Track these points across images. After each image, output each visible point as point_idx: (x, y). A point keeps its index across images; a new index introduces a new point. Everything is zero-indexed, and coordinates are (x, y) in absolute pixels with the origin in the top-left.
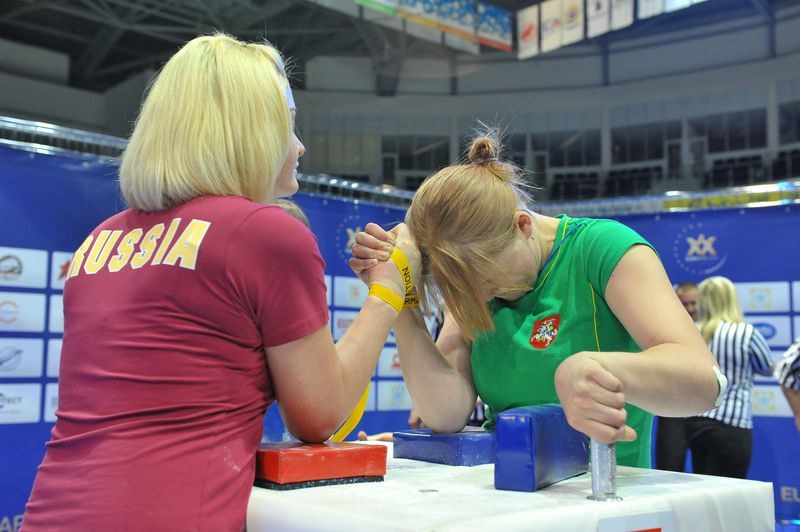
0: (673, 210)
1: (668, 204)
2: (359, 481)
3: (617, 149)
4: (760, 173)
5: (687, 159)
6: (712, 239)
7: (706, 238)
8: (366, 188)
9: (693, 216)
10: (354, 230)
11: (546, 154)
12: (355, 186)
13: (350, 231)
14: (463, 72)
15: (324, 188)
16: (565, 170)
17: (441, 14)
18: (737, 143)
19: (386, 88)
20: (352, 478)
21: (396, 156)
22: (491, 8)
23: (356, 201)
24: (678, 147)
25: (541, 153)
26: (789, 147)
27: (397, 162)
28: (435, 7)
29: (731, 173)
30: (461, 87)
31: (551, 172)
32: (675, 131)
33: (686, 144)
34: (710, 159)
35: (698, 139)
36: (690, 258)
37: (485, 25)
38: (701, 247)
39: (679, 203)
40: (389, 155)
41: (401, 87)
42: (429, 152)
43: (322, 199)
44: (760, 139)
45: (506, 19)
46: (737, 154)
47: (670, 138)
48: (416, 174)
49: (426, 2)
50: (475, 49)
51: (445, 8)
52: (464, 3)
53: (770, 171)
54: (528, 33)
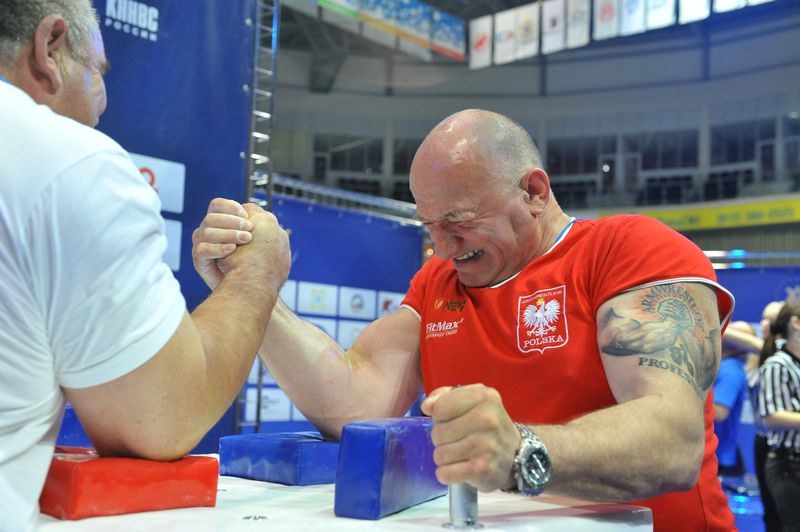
3: (553, 160)
4: (691, 193)
5: (621, 175)
14: (405, 79)
17: (398, 18)
18: (668, 161)
19: (320, 85)
21: (328, 156)
22: (447, 16)
24: (613, 163)
26: (720, 169)
27: (329, 161)
28: (394, 14)
29: (664, 192)
32: (611, 146)
33: (620, 159)
34: (643, 176)
35: (631, 156)
37: (439, 33)
40: (321, 154)
41: (338, 85)
44: (690, 158)
45: (460, 28)
46: (670, 173)
47: (605, 152)
48: (348, 175)
49: (385, 7)
50: (427, 57)
51: (403, 14)
52: (421, 10)
53: (701, 192)
54: (480, 43)
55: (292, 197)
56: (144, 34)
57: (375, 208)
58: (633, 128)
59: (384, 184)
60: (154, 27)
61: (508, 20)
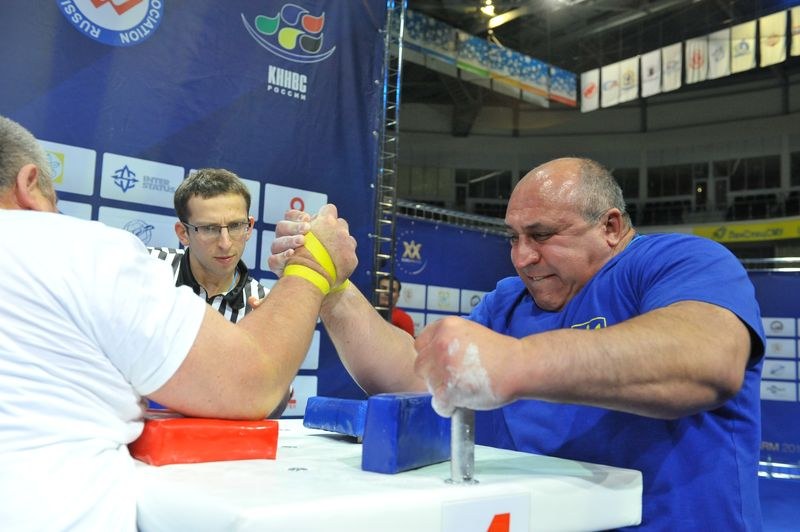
3: (652, 185)
4: (775, 209)
5: (712, 194)
12: (427, 208)
13: (406, 244)
14: (527, 124)
17: (521, 74)
18: (751, 187)
19: (461, 131)
21: (467, 186)
22: (561, 71)
24: (705, 185)
27: (467, 190)
28: (518, 71)
29: (750, 209)
32: (703, 171)
33: (711, 182)
34: (731, 195)
35: (720, 179)
37: (556, 84)
40: (461, 185)
44: (774, 179)
45: (572, 80)
46: (754, 192)
47: (698, 177)
49: (511, 66)
50: (546, 104)
51: (524, 71)
52: (539, 66)
53: (783, 207)
54: (590, 91)
55: (423, 218)
56: (296, 95)
57: (491, 225)
58: (722, 157)
60: (304, 89)
61: (612, 72)
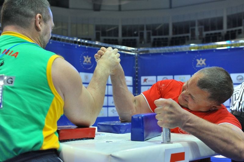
0: (192, 50)
1: (191, 48)
2: (86, 139)
3: (174, 30)
4: (221, 38)
5: (197, 33)
6: (204, 60)
7: (203, 59)
8: (90, 42)
9: (199, 52)
10: (86, 57)
11: (151, 31)
12: (86, 41)
13: (85, 57)
15: (75, 42)
16: (157, 37)
18: (213, 28)
19: (97, 8)
20: (84, 138)
21: (100, 32)
23: (87, 47)
24: (194, 29)
25: (149, 31)
26: (230, 30)
27: (101, 34)
29: (211, 38)
30: (122, 9)
31: (152, 37)
32: (193, 24)
33: (197, 28)
34: (205, 33)
35: (200, 27)
36: (197, 66)
38: (201, 62)
39: (194, 48)
40: (98, 31)
41: (102, 8)
42: (112, 30)
43: (75, 46)
44: (221, 27)
46: (213, 32)
47: (192, 26)
48: (107, 38)
53: (224, 37)
58: (201, 17)
59: (119, 40)
